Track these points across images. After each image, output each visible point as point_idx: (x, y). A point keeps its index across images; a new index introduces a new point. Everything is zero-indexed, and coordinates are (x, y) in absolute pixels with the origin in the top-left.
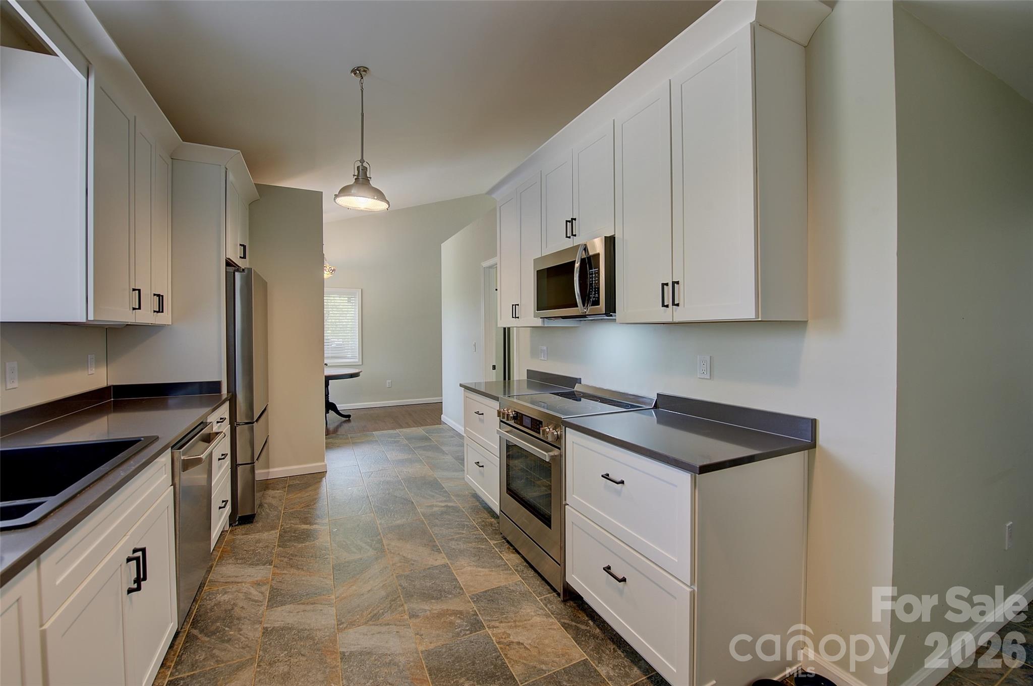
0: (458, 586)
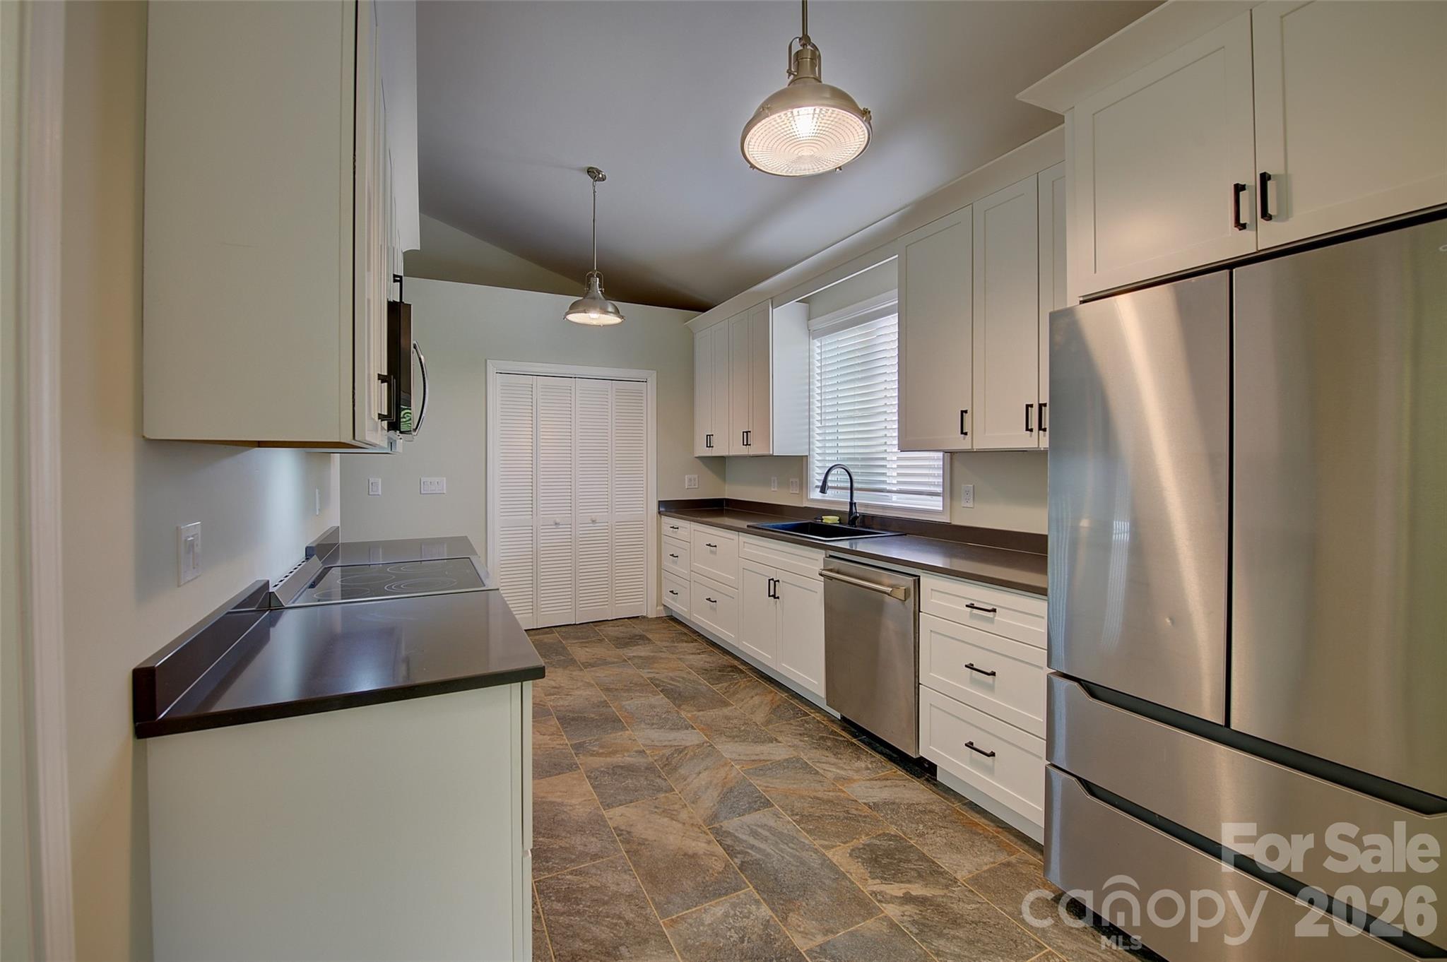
0: (592, 780)
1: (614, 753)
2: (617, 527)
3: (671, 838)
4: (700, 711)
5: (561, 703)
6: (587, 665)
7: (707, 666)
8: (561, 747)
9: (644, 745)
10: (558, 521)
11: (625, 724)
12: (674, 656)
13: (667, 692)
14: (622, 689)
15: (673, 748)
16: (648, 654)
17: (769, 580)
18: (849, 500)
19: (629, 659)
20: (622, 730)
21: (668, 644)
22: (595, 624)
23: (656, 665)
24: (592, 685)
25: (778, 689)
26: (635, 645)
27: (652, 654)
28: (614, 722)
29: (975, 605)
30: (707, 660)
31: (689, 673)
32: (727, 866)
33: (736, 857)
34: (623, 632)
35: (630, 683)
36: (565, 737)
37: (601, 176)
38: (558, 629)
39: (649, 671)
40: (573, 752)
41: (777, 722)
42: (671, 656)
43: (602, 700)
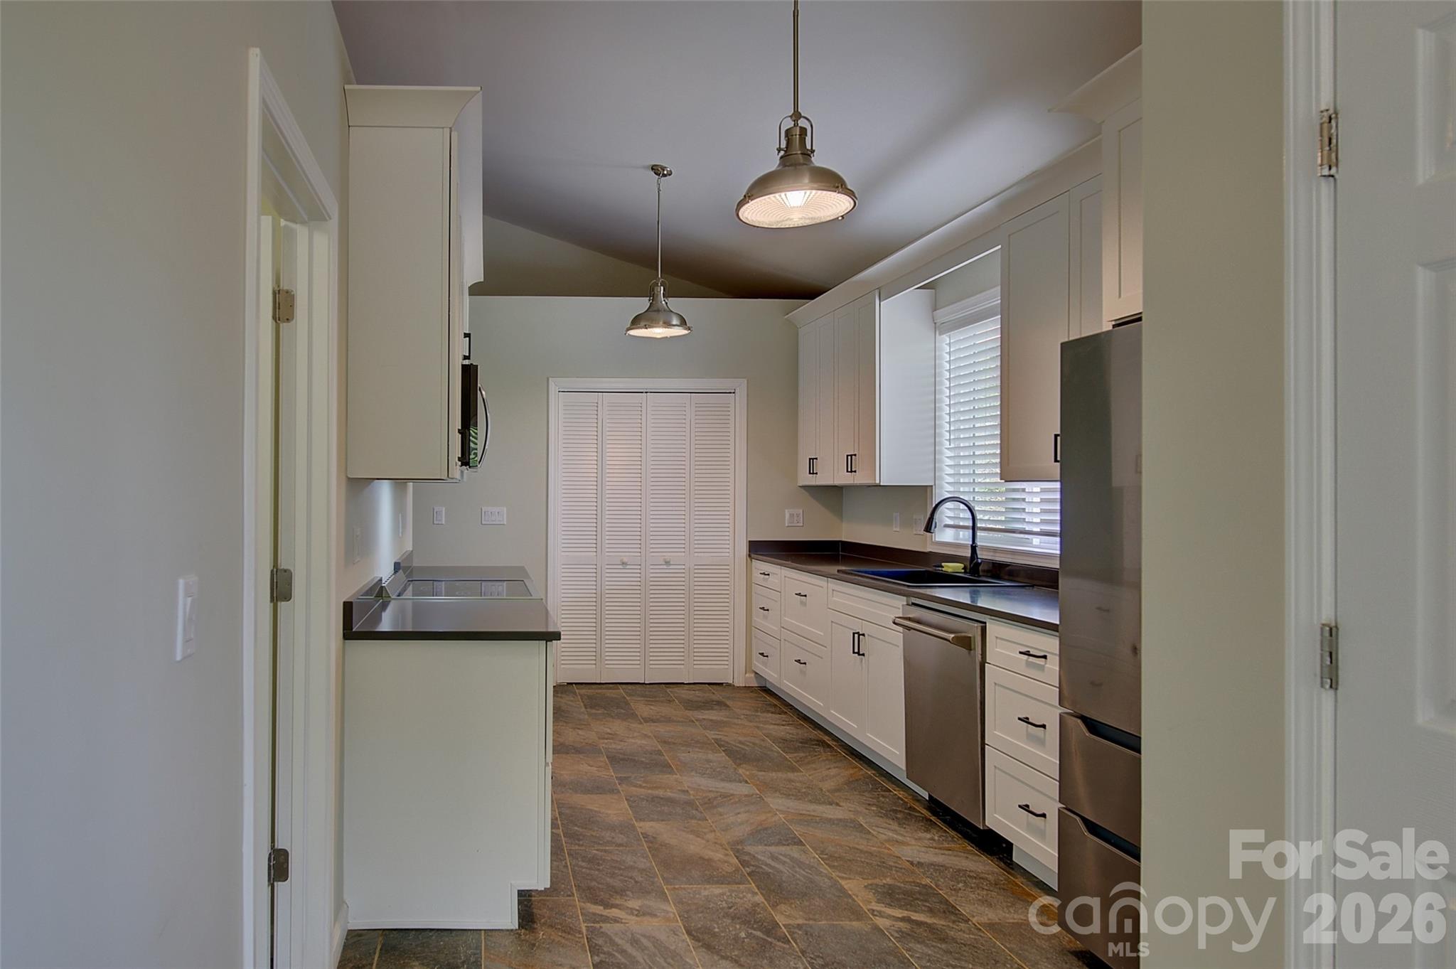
0: (630, 803)
1: (657, 788)
2: (696, 571)
3: (692, 847)
4: (761, 771)
5: (614, 746)
6: (647, 720)
7: (788, 737)
8: (606, 777)
9: (688, 787)
10: (625, 560)
11: (675, 770)
12: (751, 724)
13: (730, 752)
14: (680, 744)
15: (719, 794)
16: (719, 718)
17: (854, 634)
18: (971, 543)
19: (697, 720)
20: (670, 773)
21: (748, 713)
22: (667, 686)
23: (726, 729)
24: (649, 737)
25: (866, 766)
26: (708, 710)
27: (725, 719)
28: (666, 768)
29: (1031, 653)
30: (791, 732)
31: (763, 740)
32: (737, 870)
33: (748, 867)
34: (699, 697)
35: (692, 740)
36: (611, 771)
37: (665, 172)
38: (624, 686)
39: (717, 733)
40: (617, 782)
41: (847, 792)
42: (747, 723)
43: (657, 749)
